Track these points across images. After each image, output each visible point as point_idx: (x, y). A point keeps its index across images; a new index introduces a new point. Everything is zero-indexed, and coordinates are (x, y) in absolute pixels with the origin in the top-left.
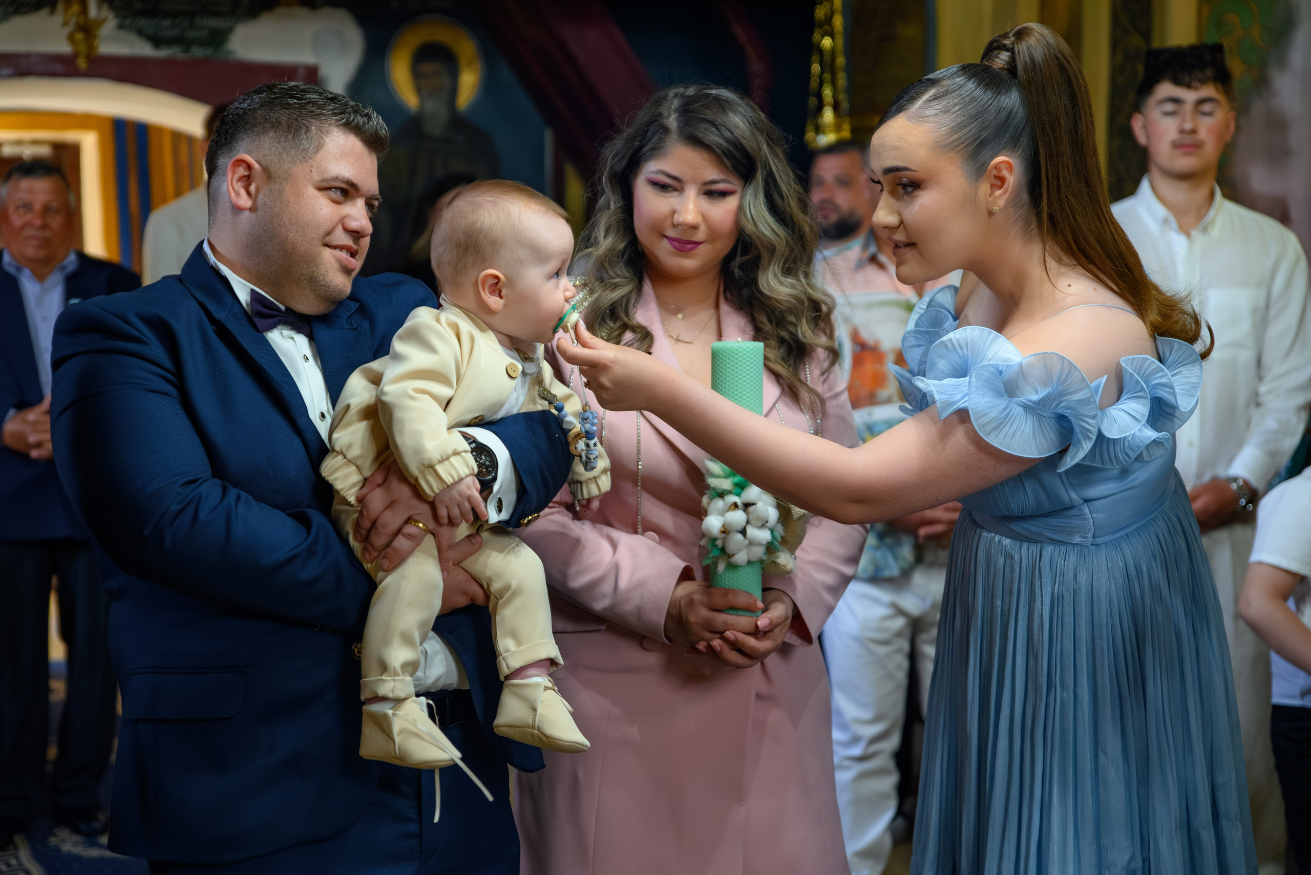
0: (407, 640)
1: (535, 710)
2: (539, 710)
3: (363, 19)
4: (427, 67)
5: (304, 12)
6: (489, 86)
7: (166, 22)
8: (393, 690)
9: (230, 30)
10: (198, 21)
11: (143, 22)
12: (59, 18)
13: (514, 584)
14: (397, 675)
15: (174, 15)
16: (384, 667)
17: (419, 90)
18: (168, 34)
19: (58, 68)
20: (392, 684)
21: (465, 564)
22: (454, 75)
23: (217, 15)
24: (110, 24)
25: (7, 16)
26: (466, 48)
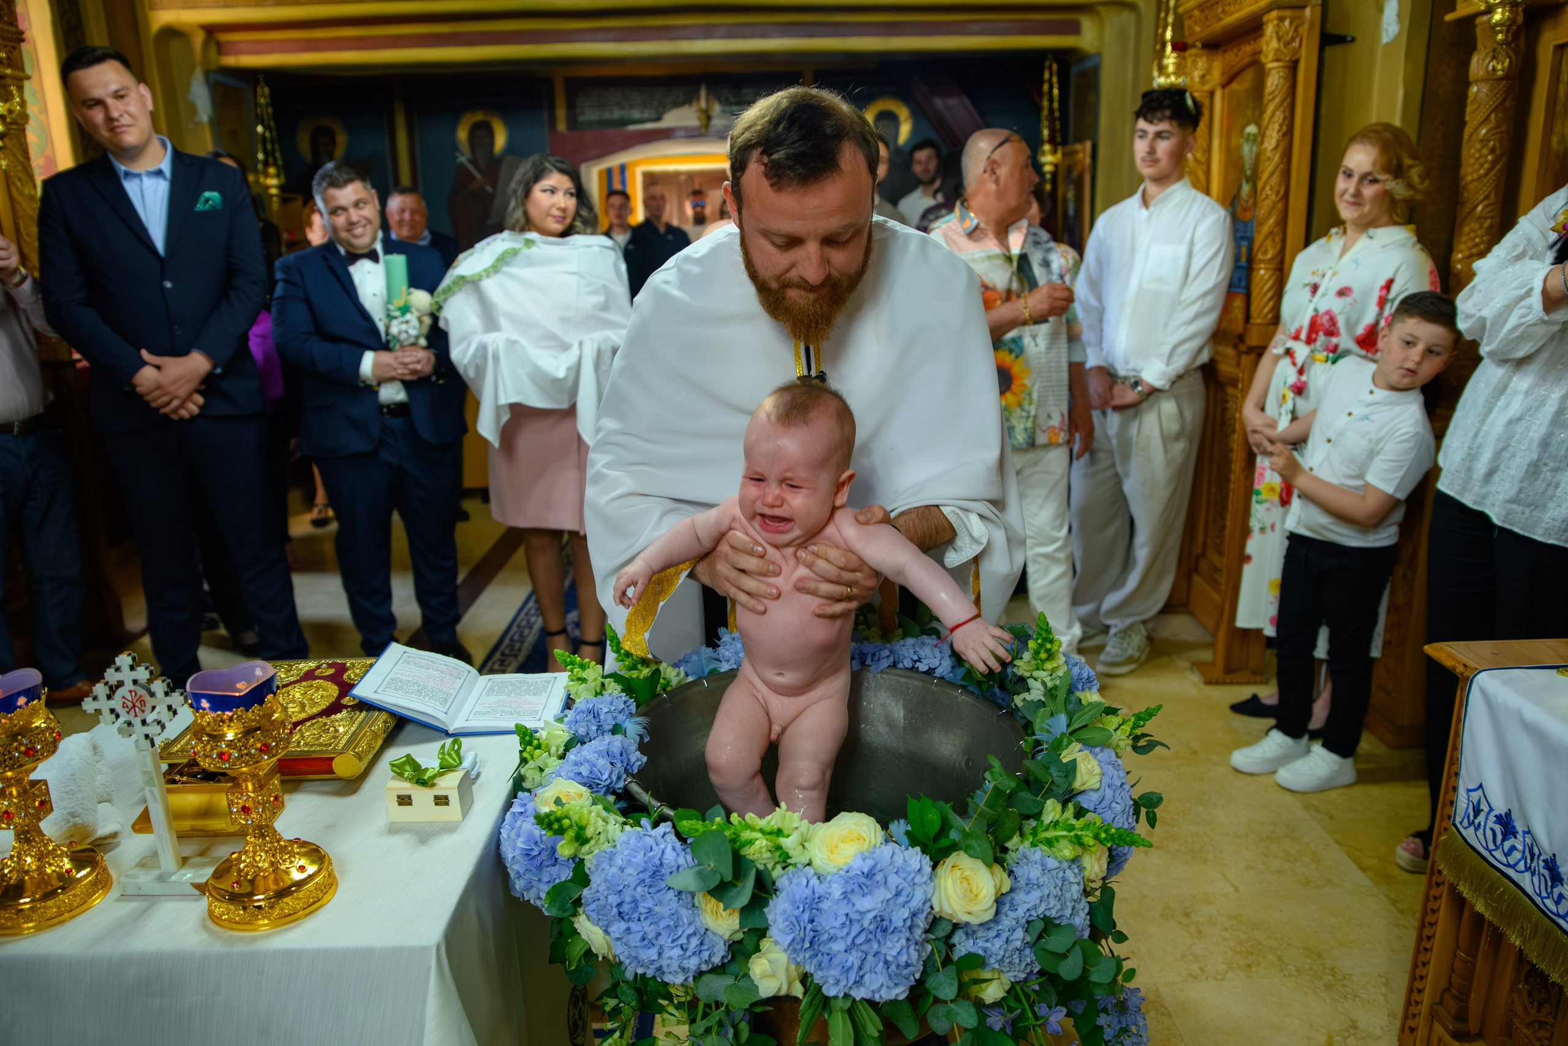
4: (883, 123)
11: (734, 108)
12: (693, 108)
19: (694, 133)
22: (898, 126)
25: (670, 109)
26: (903, 113)
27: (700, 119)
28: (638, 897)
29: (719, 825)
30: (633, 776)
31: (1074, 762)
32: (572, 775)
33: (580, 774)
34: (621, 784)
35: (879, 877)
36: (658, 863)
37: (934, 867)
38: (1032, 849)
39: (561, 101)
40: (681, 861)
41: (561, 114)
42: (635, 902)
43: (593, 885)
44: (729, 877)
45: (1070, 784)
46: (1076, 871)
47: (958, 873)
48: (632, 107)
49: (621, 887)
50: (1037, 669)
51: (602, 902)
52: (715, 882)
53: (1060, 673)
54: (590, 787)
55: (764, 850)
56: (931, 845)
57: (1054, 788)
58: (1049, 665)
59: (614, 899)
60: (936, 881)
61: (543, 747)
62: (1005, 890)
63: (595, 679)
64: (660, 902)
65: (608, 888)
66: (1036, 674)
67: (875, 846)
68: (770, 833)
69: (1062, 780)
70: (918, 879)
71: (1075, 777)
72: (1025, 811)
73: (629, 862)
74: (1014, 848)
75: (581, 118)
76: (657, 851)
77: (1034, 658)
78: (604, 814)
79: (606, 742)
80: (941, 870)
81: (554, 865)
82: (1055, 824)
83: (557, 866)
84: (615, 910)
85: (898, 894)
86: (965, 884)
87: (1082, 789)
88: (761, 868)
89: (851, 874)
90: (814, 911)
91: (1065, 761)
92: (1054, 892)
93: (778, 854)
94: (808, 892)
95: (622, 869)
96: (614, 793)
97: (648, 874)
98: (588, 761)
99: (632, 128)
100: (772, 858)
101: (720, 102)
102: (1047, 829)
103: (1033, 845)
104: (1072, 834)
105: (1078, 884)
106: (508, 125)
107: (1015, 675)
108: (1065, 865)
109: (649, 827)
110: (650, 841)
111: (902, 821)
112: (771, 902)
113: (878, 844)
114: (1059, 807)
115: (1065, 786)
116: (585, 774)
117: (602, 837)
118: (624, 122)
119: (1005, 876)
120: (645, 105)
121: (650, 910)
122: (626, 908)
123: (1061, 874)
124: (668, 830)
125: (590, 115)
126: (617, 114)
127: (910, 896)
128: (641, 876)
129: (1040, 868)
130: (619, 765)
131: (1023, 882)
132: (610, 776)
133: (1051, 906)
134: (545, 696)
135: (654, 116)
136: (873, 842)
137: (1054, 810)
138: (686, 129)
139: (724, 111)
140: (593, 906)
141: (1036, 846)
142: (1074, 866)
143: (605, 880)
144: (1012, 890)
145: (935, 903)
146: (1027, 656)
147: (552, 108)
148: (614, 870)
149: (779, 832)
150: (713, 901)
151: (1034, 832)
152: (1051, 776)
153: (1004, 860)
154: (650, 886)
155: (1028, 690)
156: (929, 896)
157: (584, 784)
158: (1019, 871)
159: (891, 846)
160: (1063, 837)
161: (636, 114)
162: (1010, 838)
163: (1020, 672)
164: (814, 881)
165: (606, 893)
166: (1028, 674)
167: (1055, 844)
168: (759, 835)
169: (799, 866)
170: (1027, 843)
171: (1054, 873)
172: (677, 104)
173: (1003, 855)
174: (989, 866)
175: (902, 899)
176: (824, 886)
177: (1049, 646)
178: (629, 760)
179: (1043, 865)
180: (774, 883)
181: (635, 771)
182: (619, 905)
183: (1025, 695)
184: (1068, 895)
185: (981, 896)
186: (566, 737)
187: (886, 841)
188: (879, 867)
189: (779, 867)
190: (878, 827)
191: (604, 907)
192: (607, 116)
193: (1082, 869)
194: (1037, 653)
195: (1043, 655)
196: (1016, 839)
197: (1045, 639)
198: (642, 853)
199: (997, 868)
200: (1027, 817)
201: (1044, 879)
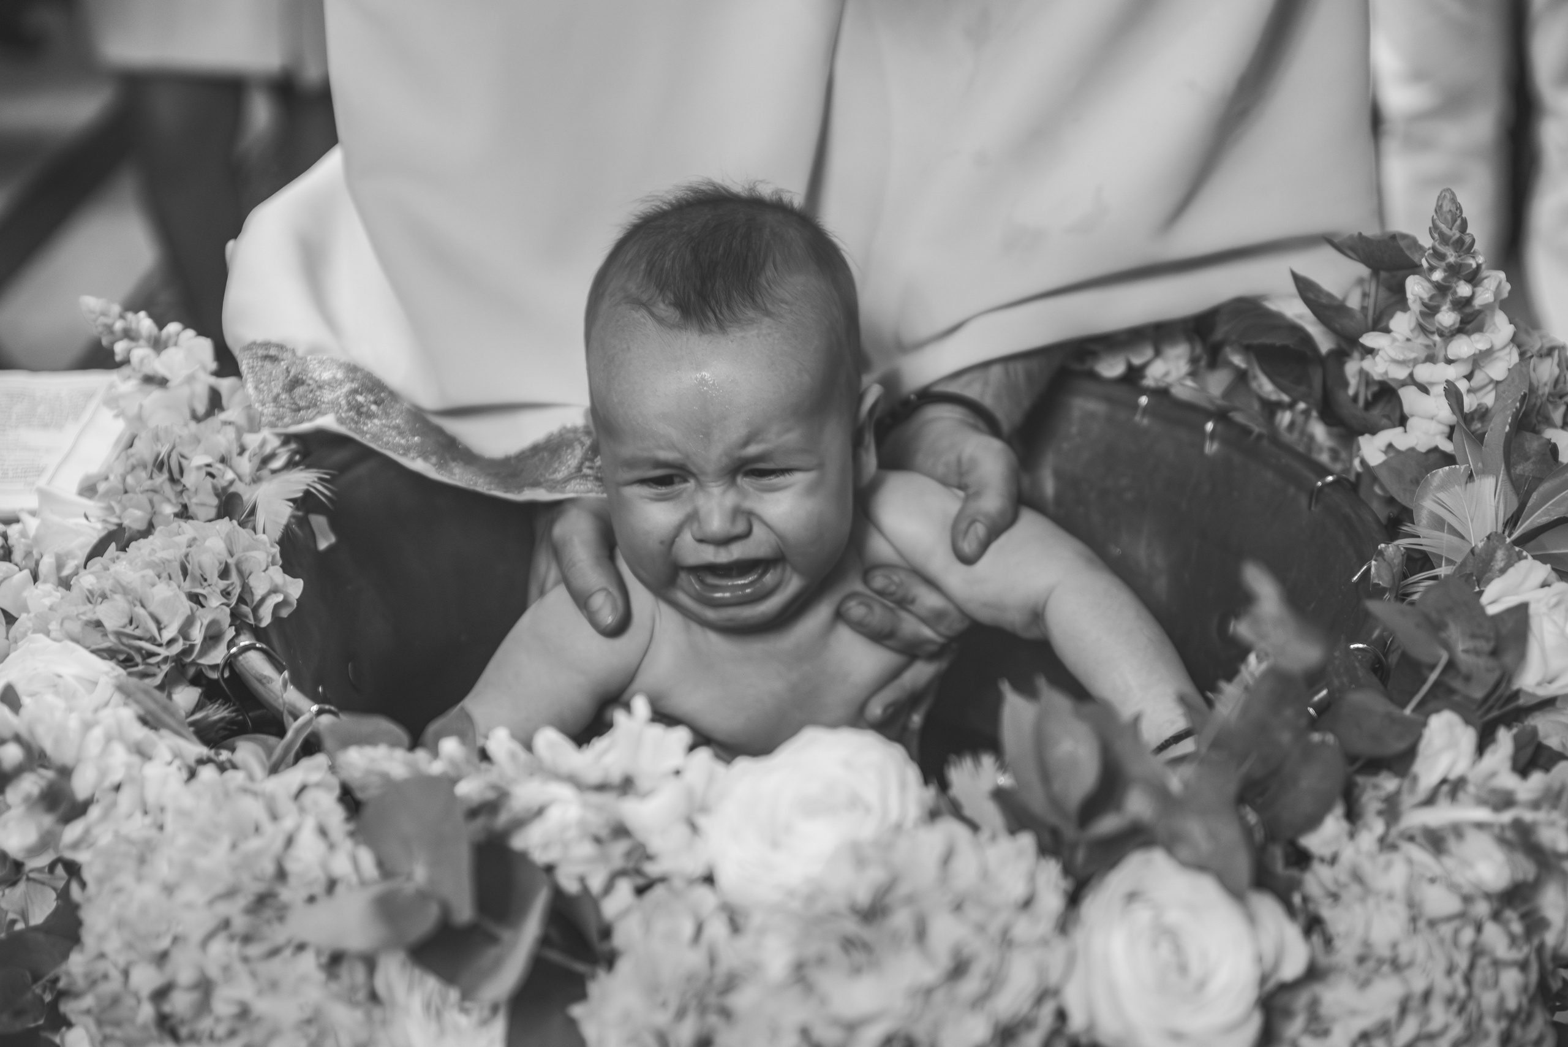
28: (214, 972)
29: (453, 762)
30: (258, 633)
31: (1521, 612)
32: (75, 627)
33: (98, 624)
34: (218, 656)
35: (901, 919)
36: (269, 868)
37: (1074, 899)
38: (1382, 859)
40: (341, 865)
42: (205, 987)
43: (89, 937)
44: (464, 912)
45: (1507, 676)
46: (1517, 927)
47: (1142, 915)
49: (164, 943)
50: (1431, 359)
51: (114, 985)
52: (424, 923)
53: (1498, 370)
54: (127, 662)
55: (572, 833)
56: (1069, 832)
57: (1457, 684)
58: (1464, 347)
59: (145, 979)
60: (1079, 936)
61: (17, 556)
62: (1292, 968)
63: (191, 379)
64: (274, 986)
65: (129, 946)
66: (1424, 372)
67: (898, 828)
68: (602, 787)
69: (1482, 662)
70: (1023, 929)
71: (1522, 656)
72: (1365, 747)
73: (189, 870)
74: (1327, 852)
76: (273, 836)
77: (1423, 329)
78: (140, 732)
79: (183, 539)
80: (1094, 906)
81: (13, 883)
82: (1453, 787)
83: (22, 887)
84: (147, 1012)
85: (959, 969)
86: (1165, 950)
87: (1545, 692)
88: (571, 886)
89: (821, 906)
90: (713, 1019)
91: (1492, 610)
92: (1444, 986)
93: (619, 848)
94: (695, 959)
95: (169, 889)
96: (198, 679)
97: (242, 901)
98: (125, 591)
100: (604, 858)
102: (1430, 801)
103: (1385, 844)
104: (1507, 817)
105: (1523, 966)
107: (1365, 377)
108: (1482, 908)
109: (258, 771)
110: (254, 809)
111: (988, 761)
112: (594, 989)
113: (910, 821)
114: (1467, 737)
115: (1492, 678)
116: (110, 625)
117: (126, 799)
119: (1292, 932)
121: (244, 1013)
122: (180, 1003)
123: (1467, 935)
124: (315, 777)
127: (994, 983)
128: (224, 909)
129: (1402, 913)
130: (215, 601)
131: (1346, 951)
132: (184, 632)
133: (1435, 1025)
134: (72, 430)
136: (894, 815)
137: (1452, 744)
140: (88, 1001)
141: (1394, 847)
142: (1510, 914)
143: (120, 923)
144: (1313, 973)
145: (1074, 1001)
146: (1402, 323)
148: (147, 892)
149: (627, 786)
150: (432, 983)
151: (1391, 810)
152: (1447, 646)
153: (1296, 884)
154: (247, 939)
155: (1402, 421)
156: (1054, 978)
157: (109, 654)
158: (1336, 918)
159: (950, 828)
160: (1480, 826)
162: (1313, 822)
163: (1379, 368)
164: (717, 929)
165: (122, 960)
166: (1401, 374)
167: (1452, 843)
168: (564, 792)
169: (678, 883)
170: (1368, 839)
171: (1446, 930)
173: (1294, 872)
174: (1237, 895)
175: (970, 986)
176: (744, 943)
177: (1464, 290)
178: (246, 588)
179: (1412, 904)
180: (606, 932)
181: (266, 620)
182: (161, 994)
183: (1392, 436)
184: (1488, 999)
185: (1216, 985)
186: (94, 531)
187: (933, 815)
188: (903, 889)
189: (624, 889)
190: (913, 773)
191: (115, 1001)
193: (1535, 924)
194: (1430, 310)
195: (1447, 318)
196: (1333, 825)
197: (1455, 271)
198: (226, 841)
199: (1267, 907)
200: (1375, 765)
201: (1414, 948)
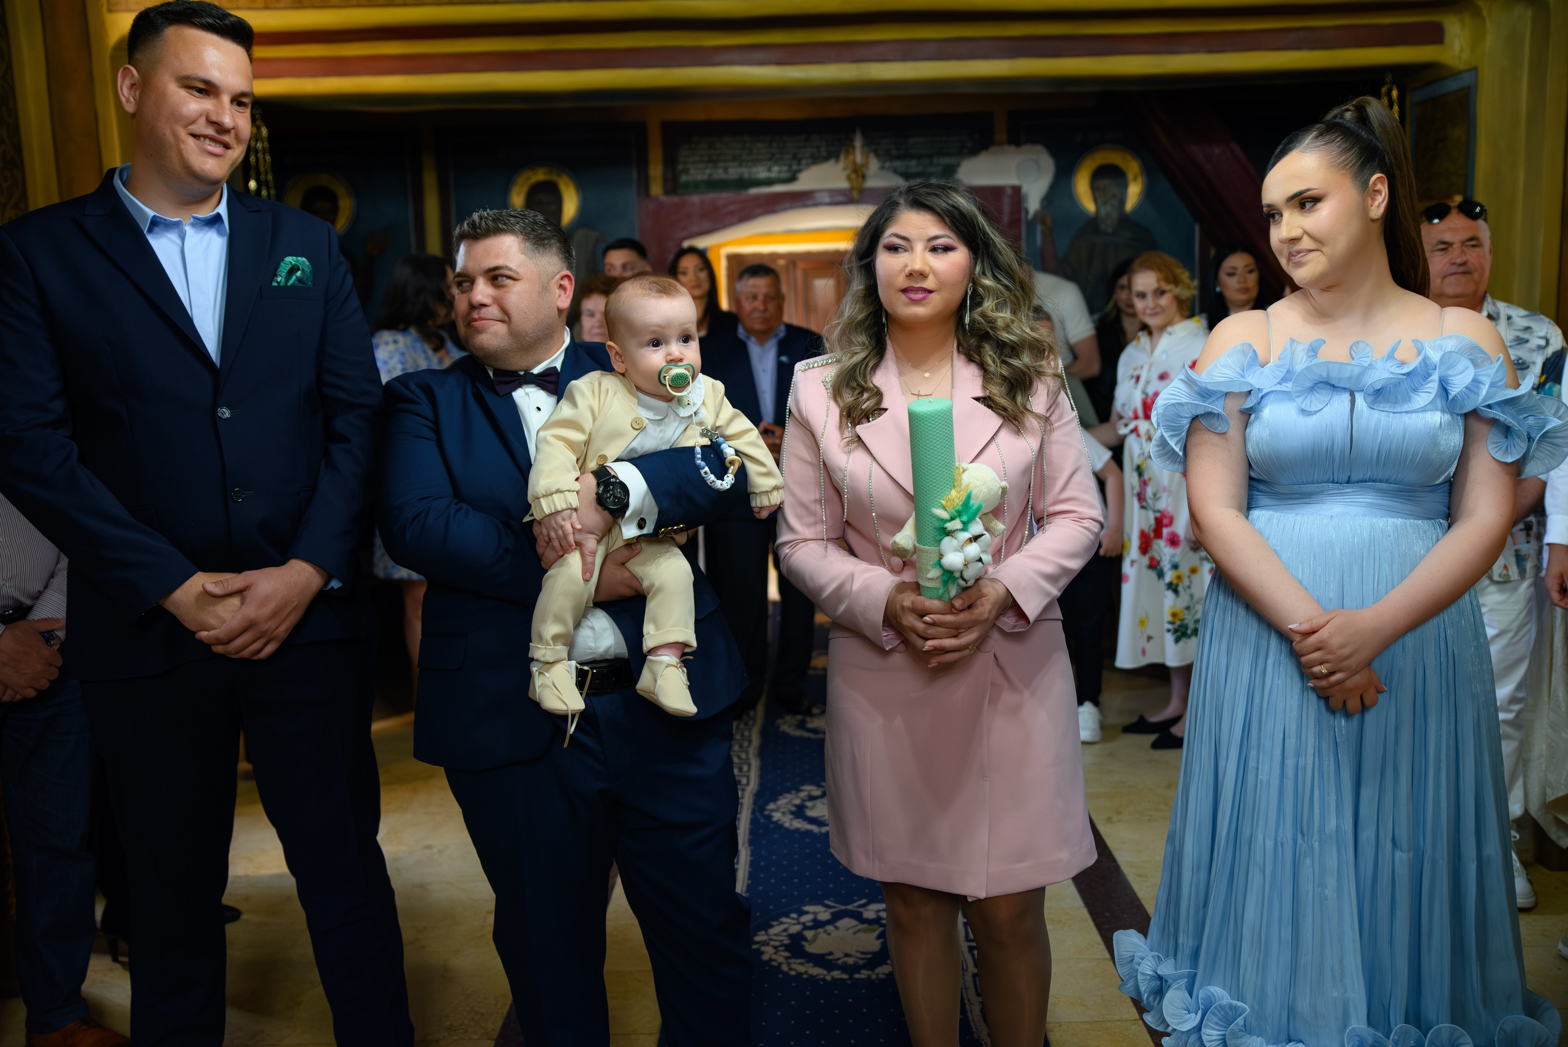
0: (559, 619)
1: (656, 681)
2: (659, 682)
3: (1054, 152)
4: (1104, 182)
5: (1013, 148)
6: (1148, 194)
7: (913, 163)
8: (544, 656)
9: (958, 165)
10: (935, 160)
11: (897, 164)
12: (842, 164)
13: (657, 584)
14: (549, 645)
15: (918, 157)
16: (541, 638)
17: (1095, 200)
18: (913, 170)
19: (840, 198)
20: (543, 651)
21: (627, 565)
22: (1125, 186)
23: (949, 155)
24: (874, 164)
25: (808, 166)
26: (1132, 167)
27: (849, 178)
39: (656, 155)
41: (656, 171)
48: (755, 162)
75: (684, 178)
99: (754, 191)
101: (877, 155)
106: (582, 188)
118: (743, 184)
120: (773, 159)
125: (697, 173)
126: (734, 172)
135: (784, 175)
138: (832, 192)
139: (882, 168)
147: (643, 164)
161: (762, 173)
172: (816, 159)
192: (719, 174)
